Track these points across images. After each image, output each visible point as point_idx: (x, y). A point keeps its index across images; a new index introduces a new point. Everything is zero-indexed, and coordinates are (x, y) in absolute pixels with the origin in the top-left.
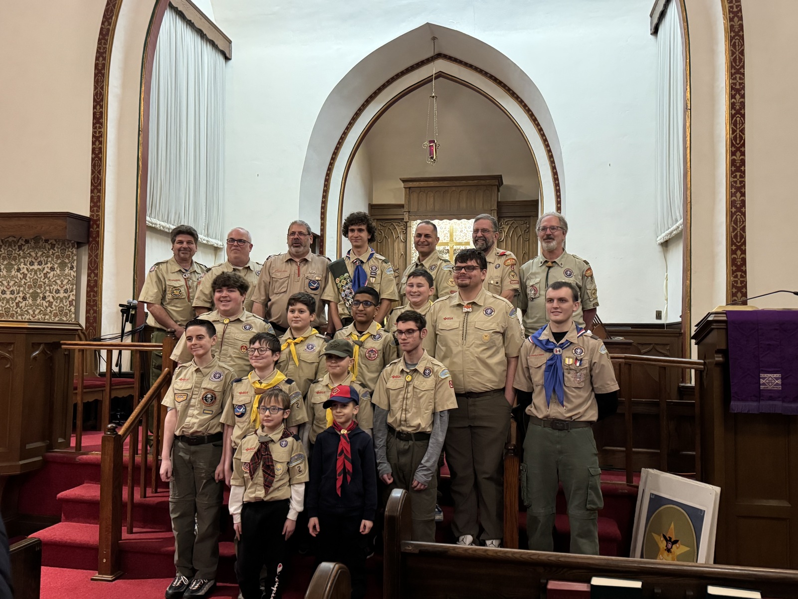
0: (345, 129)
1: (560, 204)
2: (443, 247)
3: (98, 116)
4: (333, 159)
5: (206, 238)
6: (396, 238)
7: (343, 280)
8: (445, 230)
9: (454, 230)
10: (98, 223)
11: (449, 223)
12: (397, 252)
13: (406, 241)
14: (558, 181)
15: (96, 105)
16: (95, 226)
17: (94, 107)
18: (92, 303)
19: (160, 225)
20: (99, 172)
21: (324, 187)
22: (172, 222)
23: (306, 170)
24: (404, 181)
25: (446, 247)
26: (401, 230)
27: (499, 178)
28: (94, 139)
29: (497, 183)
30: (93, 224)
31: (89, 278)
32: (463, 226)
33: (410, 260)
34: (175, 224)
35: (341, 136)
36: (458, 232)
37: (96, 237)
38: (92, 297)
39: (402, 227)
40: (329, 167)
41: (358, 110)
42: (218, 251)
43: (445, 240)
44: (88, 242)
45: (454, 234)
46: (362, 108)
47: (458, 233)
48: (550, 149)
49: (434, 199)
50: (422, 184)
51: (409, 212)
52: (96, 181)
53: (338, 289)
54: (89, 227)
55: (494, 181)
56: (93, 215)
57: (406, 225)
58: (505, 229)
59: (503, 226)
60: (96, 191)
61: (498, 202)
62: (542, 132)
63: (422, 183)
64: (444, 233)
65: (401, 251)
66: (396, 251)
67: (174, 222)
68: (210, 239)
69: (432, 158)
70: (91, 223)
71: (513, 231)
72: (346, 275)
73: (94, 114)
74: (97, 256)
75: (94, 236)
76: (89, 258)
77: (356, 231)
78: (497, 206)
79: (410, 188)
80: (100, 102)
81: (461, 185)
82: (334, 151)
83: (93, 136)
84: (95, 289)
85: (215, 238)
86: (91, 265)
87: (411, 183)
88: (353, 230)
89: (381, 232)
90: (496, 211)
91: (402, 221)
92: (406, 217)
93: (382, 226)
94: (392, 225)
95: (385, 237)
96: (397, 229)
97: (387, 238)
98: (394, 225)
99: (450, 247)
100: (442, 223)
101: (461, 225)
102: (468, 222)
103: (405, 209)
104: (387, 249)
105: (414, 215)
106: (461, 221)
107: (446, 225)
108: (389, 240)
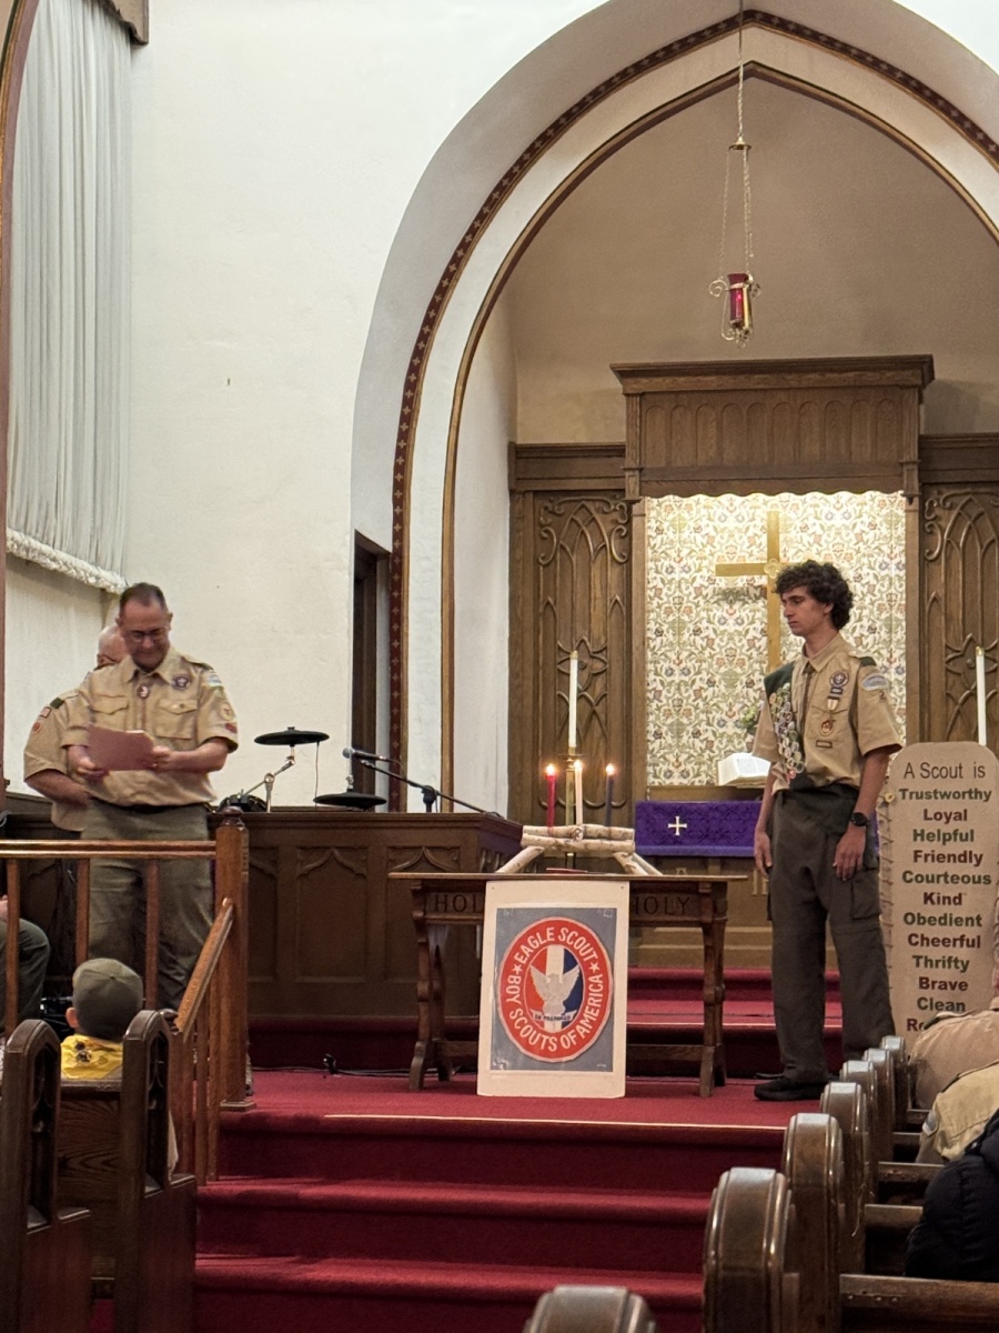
0: (467, 234)
2: (745, 577)
8: (752, 524)
9: (781, 523)
11: (765, 503)
12: (599, 595)
13: (629, 560)
21: (403, 407)
24: (624, 373)
25: (756, 577)
26: (610, 527)
27: (924, 365)
29: (920, 382)
32: (812, 512)
33: (643, 621)
35: (455, 254)
36: (793, 531)
39: (615, 516)
40: (417, 347)
41: (505, 177)
43: (751, 555)
45: (782, 537)
47: (793, 534)
49: (720, 428)
50: (682, 382)
51: (641, 470)
55: (909, 374)
57: (630, 510)
58: (942, 523)
59: (938, 512)
61: (920, 437)
63: (682, 379)
64: (750, 533)
65: (613, 592)
66: (597, 592)
69: (739, 325)
71: (970, 527)
78: (920, 450)
79: (642, 395)
81: (804, 384)
82: (433, 300)
87: (645, 381)
89: (546, 531)
90: (916, 467)
91: (614, 498)
92: (632, 486)
93: (550, 512)
94: (584, 510)
95: (563, 548)
96: (601, 524)
97: (568, 549)
98: (588, 510)
99: (769, 579)
100: (743, 502)
101: (802, 508)
102: (826, 500)
103: (629, 461)
104: (569, 584)
105: (657, 481)
106: (802, 497)
107: (755, 507)
108: (574, 558)
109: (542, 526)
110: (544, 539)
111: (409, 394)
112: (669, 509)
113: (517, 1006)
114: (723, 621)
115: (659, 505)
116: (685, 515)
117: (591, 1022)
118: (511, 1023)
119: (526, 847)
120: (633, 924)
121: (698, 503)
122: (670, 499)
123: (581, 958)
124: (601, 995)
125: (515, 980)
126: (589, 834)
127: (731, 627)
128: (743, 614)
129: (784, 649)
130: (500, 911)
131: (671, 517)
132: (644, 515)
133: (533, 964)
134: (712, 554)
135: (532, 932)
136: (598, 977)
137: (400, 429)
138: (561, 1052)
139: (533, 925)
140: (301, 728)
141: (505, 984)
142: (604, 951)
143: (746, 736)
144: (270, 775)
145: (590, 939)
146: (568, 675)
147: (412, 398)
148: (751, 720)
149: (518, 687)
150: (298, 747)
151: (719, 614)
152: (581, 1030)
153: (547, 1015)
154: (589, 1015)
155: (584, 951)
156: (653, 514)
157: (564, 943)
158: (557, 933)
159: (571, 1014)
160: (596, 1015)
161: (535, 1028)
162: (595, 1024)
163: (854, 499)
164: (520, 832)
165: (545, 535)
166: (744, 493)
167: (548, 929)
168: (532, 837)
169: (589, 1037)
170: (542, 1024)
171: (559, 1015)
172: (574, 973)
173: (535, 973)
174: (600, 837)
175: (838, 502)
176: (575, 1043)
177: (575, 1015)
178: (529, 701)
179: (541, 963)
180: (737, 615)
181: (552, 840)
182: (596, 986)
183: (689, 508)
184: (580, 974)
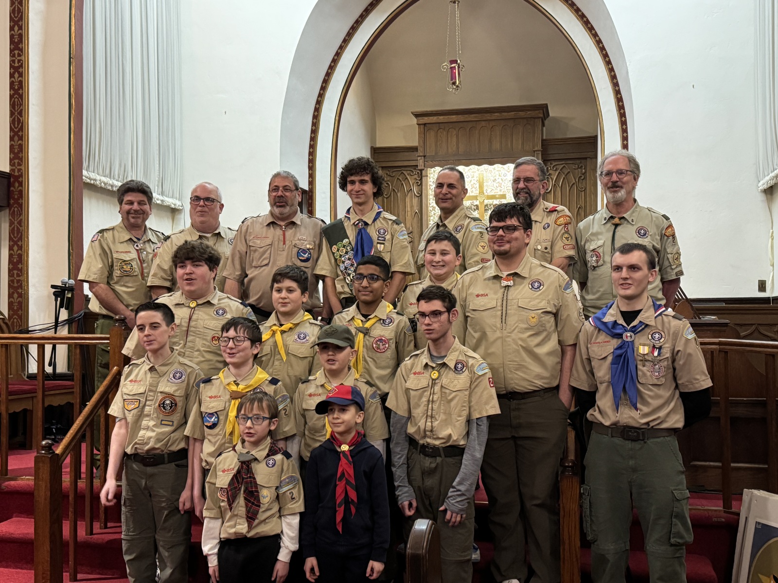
0: (339, 49)
1: (627, 141)
2: (470, 201)
3: (16, 40)
4: (324, 88)
5: (161, 197)
6: (408, 192)
7: (341, 248)
8: (473, 179)
9: (485, 178)
10: (20, 180)
11: (478, 170)
12: (409, 209)
13: (421, 195)
14: (624, 109)
15: (14, 26)
16: (17, 184)
17: (12, 29)
18: (16, 285)
19: (100, 180)
20: (20, 113)
21: (312, 126)
22: (116, 177)
23: (288, 103)
24: (417, 115)
25: (474, 201)
26: (414, 181)
27: (543, 109)
28: (12, 71)
29: (541, 115)
30: (14, 182)
31: (12, 252)
32: (497, 173)
33: (427, 221)
34: (120, 179)
35: (334, 58)
36: (490, 182)
37: (18, 199)
38: (15, 276)
39: (416, 176)
40: (317, 100)
41: (355, 23)
42: (177, 213)
43: (472, 192)
44: (9, 206)
45: (485, 184)
46: (360, 19)
48: (612, 67)
49: (457, 138)
50: (441, 119)
51: (424, 156)
52: (16, 126)
53: (336, 260)
54: (9, 185)
55: (538, 112)
56: (14, 169)
57: (421, 174)
58: (552, 176)
59: (550, 172)
60: (16, 138)
61: (543, 140)
62: (601, 45)
63: (441, 117)
64: (472, 183)
65: (415, 208)
67: (119, 177)
68: (166, 199)
69: (454, 83)
70: (12, 180)
71: (564, 178)
72: (346, 241)
73: (12, 37)
74: (20, 223)
75: (16, 197)
76: (10, 226)
77: (357, 183)
78: (542, 145)
79: (425, 124)
80: (18, 21)
81: (493, 118)
82: (324, 78)
83: (11, 66)
84: (20, 266)
85: (173, 197)
86: (13, 235)
87: (426, 118)
88: (353, 182)
89: (387, 184)
90: (540, 152)
91: (414, 169)
92: (421, 163)
93: (388, 176)
94: (402, 174)
95: (394, 190)
96: (409, 180)
97: (396, 191)
98: (404, 175)
99: (480, 202)
100: (468, 170)
101: (493, 172)
102: (503, 168)
103: (420, 153)
104: (397, 205)
105: (432, 161)
106: (493, 167)
107: (474, 172)
108: (399, 194)
111: (315, 121)
132: (427, 176)
137: (311, 136)
147: (316, 123)
156: (431, 175)
166: (468, 165)
175: (509, 169)
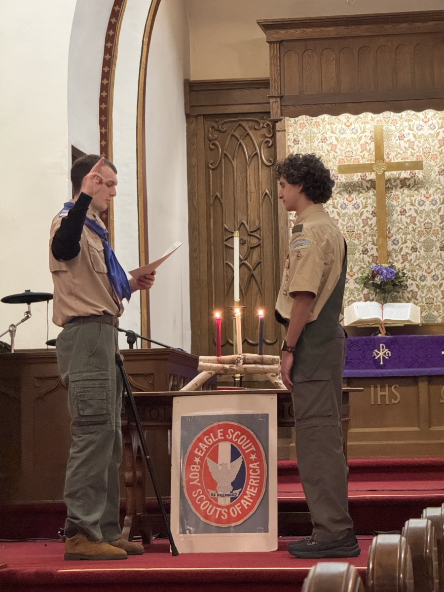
2: (359, 174)
6: (251, 158)
8: (364, 135)
9: (385, 133)
11: (373, 119)
12: (253, 189)
21: (105, 54)
24: (267, 26)
25: (367, 174)
26: (261, 140)
32: (407, 125)
39: (264, 131)
43: (363, 158)
45: (385, 144)
47: (394, 141)
49: (338, 64)
50: (309, 32)
51: (281, 97)
57: (274, 127)
63: (310, 30)
64: (362, 142)
65: (264, 187)
66: (252, 187)
79: (281, 42)
81: (399, 32)
87: (283, 32)
89: (213, 144)
91: (262, 118)
92: (275, 109)
93: (216, 130)
94: (240, 127)
95: (225, 155)
96: (253, 138)
97: (230, 157)
98: (244, 128)
99: (377, 174)
100: (357, 119)
101: (399, 122)
102: (417, 116)
103: (273, 91)
104: (232, 182)
105: (294, 105)
106: (400, 114)
107: (365, 123)
108: (234, 163)
109: (210, 141)
110: (213, 149)
111: (109, 45)
112: (303, 126)
113: (198, 487)
114: (344, 206)
115: (295, 123)
116: (315, 130)
117: (252, 497)
118: (193, 500)
119: (201, 372)
120: (280, 424)
121: (323, 120)
122: (303, 118)
123: (243, 451)
124: (259, 477)
125: (196, 468)
126: (247, 361)
127: (350, 210)
128: (359, 201)
129: (389, 225)
130: (184, 419)
131: (304, 131)
132: (285, 130)
133: (208, 456)
134: (335, 158)
135: (207, 433)
136: (256, 464)
137: (103, 71)
138: (230, 520)
139: (208, 428)
140: (35, 290)
141: (188, 471)
142: (260, 445)
143: (363, 290)
144: (12, 325)
145: (249, 437)
146: (233, 248)
147: (111, 47)
148: (367, 278)
149: (196, 258)
150: (33, 304)
151: (341, 201)
152: (245, 503)
153: (220, 493)
154: (250, 492)
155: (244, 446)
156: (291, 129)
157: (231, 440)
158: (225, 433)
159: (237, 491)
160: (255, 492)
161: (211, 502)
162: (254, 498)
163: (437, 115)
164: (197, 361)
165: (213, 147)
166: (356, 112)
167: (219, 431)
168: (205, 364)
169: (250, 508)
170: (216, 500)
171: (229, 493)
172: (238, 462)
173: (210, 463)
174: (255, 363)
175: (426, 117)
176: (240, 513)
177: (240, 492)
178: (204, 268)
179: (214, 455)
180: (354, 202)
181: (220, 365)
182: (254, 471)
183: (317, 125)
184: (243, 462)
